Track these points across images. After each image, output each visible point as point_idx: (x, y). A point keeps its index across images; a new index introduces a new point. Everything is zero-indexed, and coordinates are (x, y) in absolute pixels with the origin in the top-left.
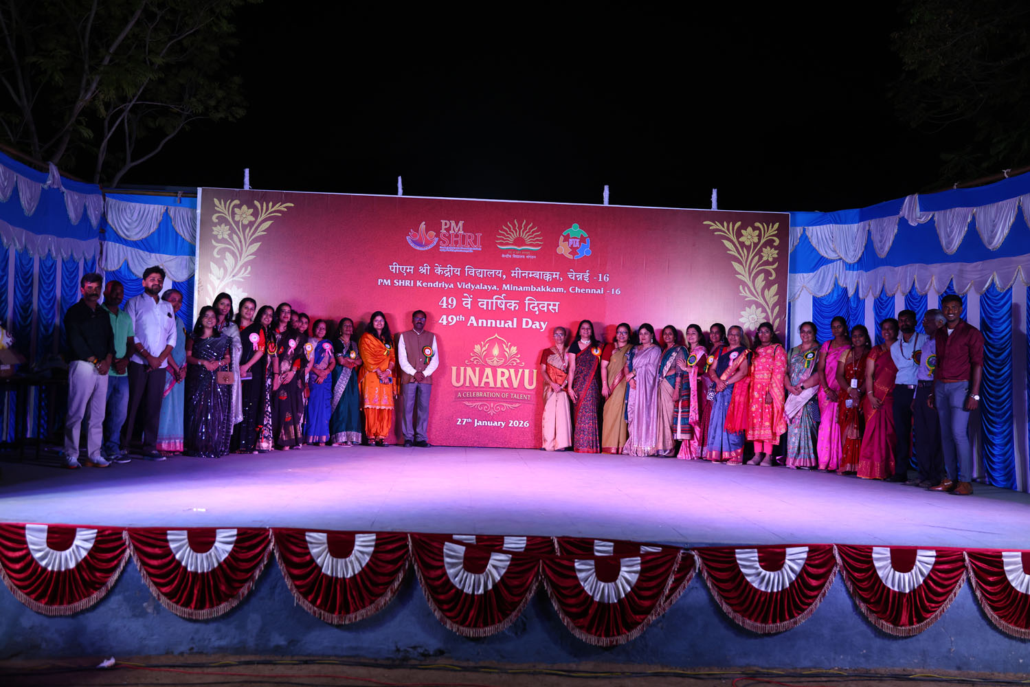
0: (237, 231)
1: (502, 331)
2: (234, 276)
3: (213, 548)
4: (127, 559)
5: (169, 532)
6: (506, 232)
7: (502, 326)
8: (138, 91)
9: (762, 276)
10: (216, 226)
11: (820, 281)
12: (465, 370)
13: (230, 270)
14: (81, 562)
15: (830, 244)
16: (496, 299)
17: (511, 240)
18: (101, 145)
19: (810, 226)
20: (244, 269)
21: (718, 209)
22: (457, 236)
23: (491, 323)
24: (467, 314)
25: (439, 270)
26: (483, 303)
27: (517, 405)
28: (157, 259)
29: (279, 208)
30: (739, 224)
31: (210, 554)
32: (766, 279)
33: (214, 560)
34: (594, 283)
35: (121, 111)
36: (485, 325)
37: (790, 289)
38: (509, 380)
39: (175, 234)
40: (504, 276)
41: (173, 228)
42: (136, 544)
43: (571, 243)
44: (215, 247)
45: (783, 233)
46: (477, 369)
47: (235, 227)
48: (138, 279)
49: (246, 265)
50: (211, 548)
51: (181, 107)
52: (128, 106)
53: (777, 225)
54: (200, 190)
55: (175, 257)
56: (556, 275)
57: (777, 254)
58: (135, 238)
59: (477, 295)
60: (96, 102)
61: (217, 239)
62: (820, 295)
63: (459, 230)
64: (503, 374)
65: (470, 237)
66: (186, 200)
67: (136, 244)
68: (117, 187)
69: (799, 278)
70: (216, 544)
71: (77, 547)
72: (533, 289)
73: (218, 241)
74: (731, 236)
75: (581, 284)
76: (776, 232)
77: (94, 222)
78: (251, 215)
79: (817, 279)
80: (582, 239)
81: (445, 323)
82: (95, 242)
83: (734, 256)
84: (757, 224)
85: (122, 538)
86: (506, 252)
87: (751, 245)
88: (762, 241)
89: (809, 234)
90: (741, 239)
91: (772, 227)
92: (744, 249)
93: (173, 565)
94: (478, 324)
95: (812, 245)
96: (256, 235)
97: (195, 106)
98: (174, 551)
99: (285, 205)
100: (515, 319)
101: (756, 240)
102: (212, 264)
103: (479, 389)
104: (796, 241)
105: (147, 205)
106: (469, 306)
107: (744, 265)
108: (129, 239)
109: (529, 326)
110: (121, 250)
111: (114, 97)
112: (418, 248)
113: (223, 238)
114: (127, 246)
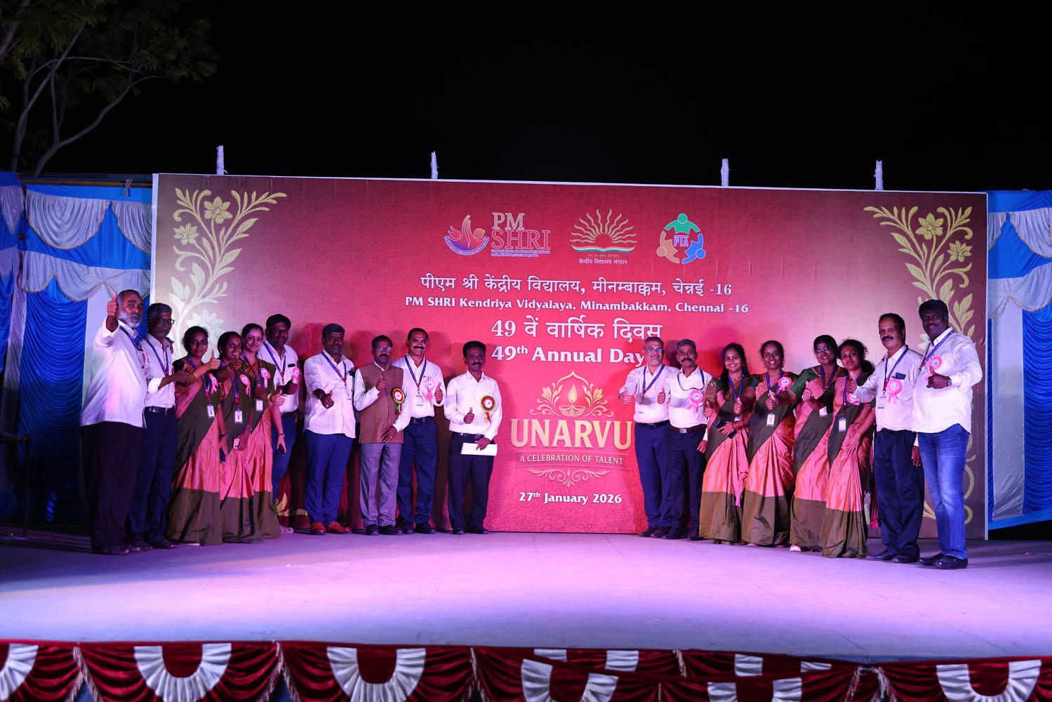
0: (209, 234)
1: (582, 368)
2: (204, 296)
3: (199, 670)
4: (79, 686)
5: (136, 648)
6: (585, 227)
7: (581, 360)
8: (71, 41)
9: (950, 283)
10: (178, 227)
11: (1032, 290)
12: (530, 423)
13: (198, 288)
14: (16, 692)
15: (1046, 234)
16: (572, 322)
17: (592, 239)
18: (19, 118)
19: (1016, 210)
20: (218, 286)
21: (884, 189)
22: (515, 234)
23: (566, 356)
24: (532, 344)
25: (490, 283)
26: (554, 328)
27: (604, 473)
28: (96, 272)
29: (265, 201)
30: (914, 209)
31: (195, 679)
32: (955, 287)
33: (200, 687)
34: (710, 298)
35: (45, 72)
36: (556, 359)
37: (990, 302)
38: (593, 436)
39: (121, 238)
40: (583, 290)
41: (119, 230)
42: (92, 665)
43: (676, 242)
44: (179, 256)
45: (978, 222)
46: (547, 422)
47: (205, 228)
48: (72, 302)
49: (220, 280)
50: (195, 670)
51: (128, 62)
52: (56, 62)
53: (969, 210)
54: (156, 177)
55: (123, 271)
56: (657, 287)
57: (970, 251)
58: (67, 246)
59: (545, 317)
60: (13, 58)
61: (181, 244)
62: (1033, 308)
63: (518, 226)
64: (583, 428)
65: (533, 235)
66: (137, 192)
67: (67, 255)
68: (41, 176)
69: (1002, 285)
70: (203, 665)
71: (11, 670)
72: (623, 306)
73: (182, 248)
74: (904, 227)
75: (693, 299)
76: (969, 220)
77: (12, 224)
78: (228, 210)
79: (1029, 283)
80: (693, 236)
81: (500, 357)
82: (13, 252)
83: (910, 256)
84: (941, 210)
85: (71, 657)
86: (584, 255)
87: (932, 239)
88: (949, 234)
89: (1014, 222)
90: (918, 232)
91: (963, 214)
92: (924, 246)
93: (143, 694)
94: (546, 357)
95: (1019, 238)
96: (235, 238)
97: (148, 61)
98: (144, 676)
99: (274, 196)
100: (599, 351)
101: (940, 232)
102: (173, 278)
103: (550, 449)
104: (997, 233)
105: (83, 200)
106: (534, 333)
107: (924, 268)
108: (59, 248)
109: (620, 359)
110: (48, 263)
111: (38, 50)
112: (460, 252)
113: (188, 243)
114: (57, 257)
